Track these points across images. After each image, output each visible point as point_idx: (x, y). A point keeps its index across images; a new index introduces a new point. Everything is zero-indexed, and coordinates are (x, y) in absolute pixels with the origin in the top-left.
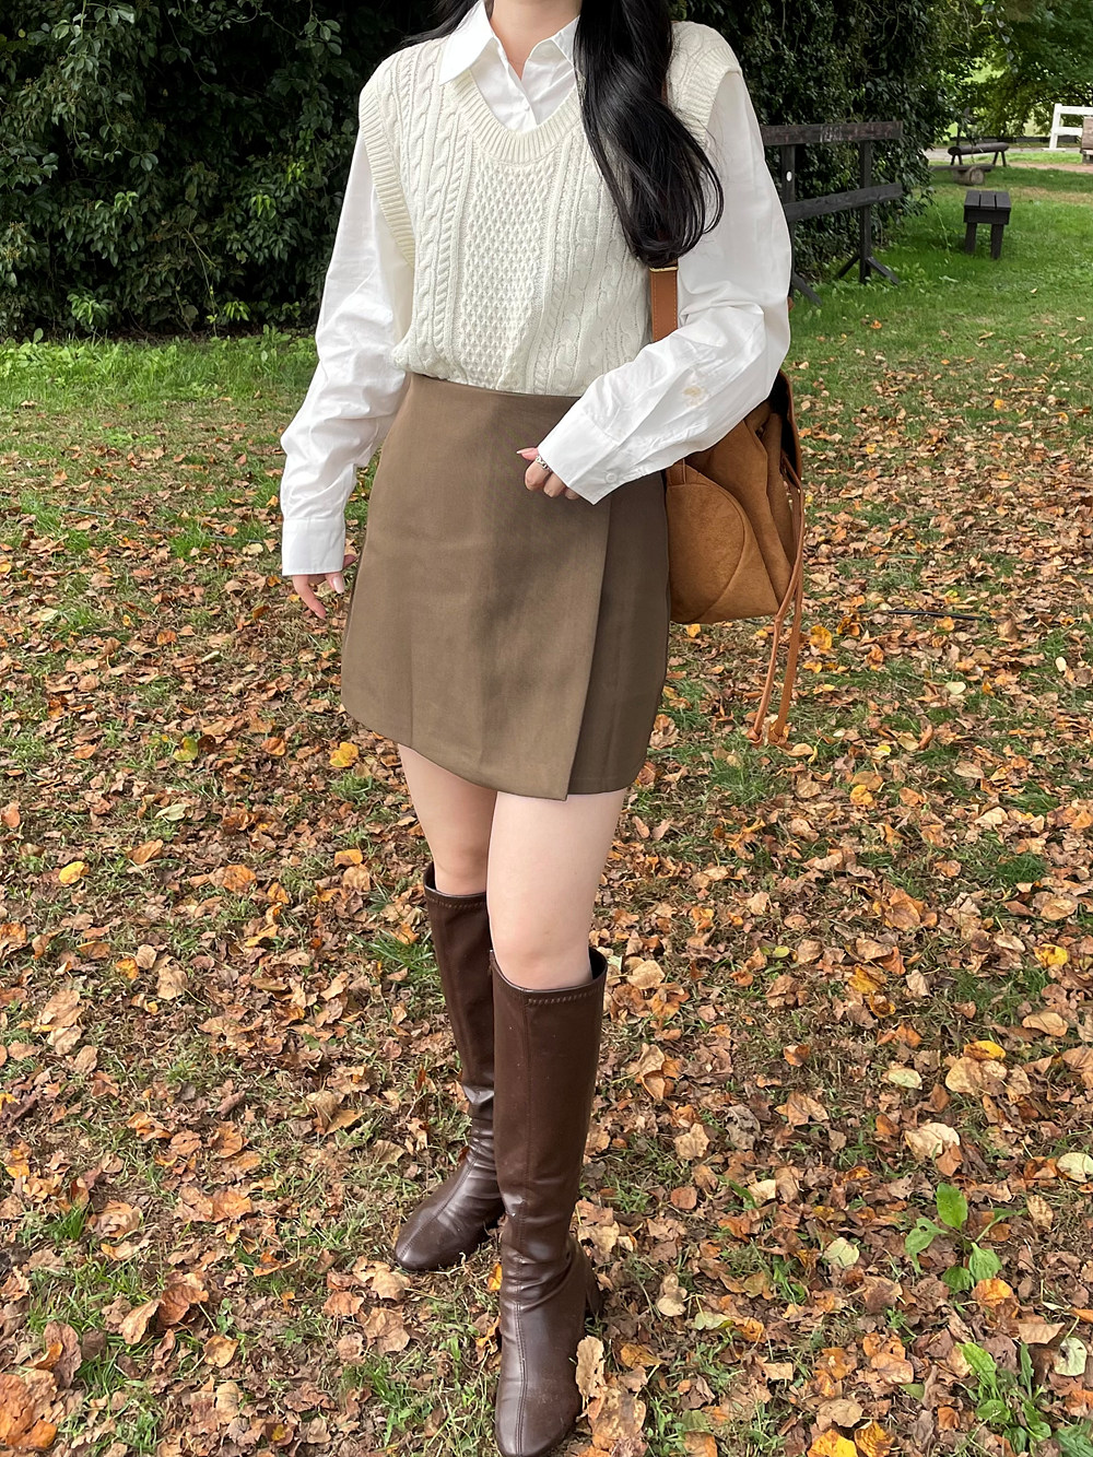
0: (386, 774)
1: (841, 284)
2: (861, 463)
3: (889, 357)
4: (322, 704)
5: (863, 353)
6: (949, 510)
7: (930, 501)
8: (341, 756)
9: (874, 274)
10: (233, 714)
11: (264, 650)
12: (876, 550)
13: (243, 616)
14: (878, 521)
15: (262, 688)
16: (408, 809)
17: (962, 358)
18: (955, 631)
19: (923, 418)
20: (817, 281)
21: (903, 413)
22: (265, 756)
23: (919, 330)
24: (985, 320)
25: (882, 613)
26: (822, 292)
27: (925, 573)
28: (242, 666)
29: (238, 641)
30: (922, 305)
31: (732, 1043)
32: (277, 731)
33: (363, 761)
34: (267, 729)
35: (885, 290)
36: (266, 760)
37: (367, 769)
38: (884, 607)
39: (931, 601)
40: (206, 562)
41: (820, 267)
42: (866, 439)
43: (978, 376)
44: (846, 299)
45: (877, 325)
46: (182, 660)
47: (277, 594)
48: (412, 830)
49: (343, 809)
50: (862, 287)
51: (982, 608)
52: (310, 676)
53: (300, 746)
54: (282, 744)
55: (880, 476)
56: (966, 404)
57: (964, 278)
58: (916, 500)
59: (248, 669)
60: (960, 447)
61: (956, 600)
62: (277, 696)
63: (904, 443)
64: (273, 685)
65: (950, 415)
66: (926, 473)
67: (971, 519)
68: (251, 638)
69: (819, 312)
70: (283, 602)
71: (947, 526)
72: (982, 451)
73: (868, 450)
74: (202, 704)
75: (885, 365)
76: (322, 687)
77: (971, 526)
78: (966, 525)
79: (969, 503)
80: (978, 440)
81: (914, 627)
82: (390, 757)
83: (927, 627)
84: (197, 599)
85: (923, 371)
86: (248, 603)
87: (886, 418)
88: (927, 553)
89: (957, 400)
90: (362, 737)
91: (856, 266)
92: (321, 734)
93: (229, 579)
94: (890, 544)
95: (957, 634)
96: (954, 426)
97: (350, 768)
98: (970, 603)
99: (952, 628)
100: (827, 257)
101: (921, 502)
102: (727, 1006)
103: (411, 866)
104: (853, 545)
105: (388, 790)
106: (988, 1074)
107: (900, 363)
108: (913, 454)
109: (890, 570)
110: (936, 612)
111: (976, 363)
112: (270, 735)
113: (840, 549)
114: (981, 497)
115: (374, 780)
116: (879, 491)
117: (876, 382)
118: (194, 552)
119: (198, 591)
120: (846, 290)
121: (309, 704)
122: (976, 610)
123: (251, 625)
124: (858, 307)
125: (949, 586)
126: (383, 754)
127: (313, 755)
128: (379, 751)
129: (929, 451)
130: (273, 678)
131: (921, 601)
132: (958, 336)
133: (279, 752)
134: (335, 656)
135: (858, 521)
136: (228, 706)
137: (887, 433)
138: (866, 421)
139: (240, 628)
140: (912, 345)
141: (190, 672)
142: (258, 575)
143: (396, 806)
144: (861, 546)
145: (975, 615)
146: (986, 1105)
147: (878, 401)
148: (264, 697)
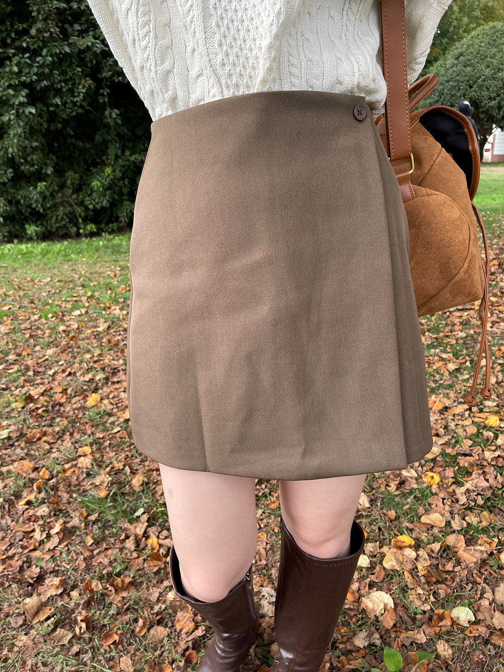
0: (112, 407)
8: (93, 399)
10: (47, 384)
11: (70, 355)
13: (64, 341)
15: (63, 371)
16: (118, 424)
22: (56, 402)
28: (57, 362)
29: (59, 351)
33: (102, 402)
34: (59, 389)
36: (56, 405)
37: (103, 406)
40: (53, 319)
46: (32, 361)
48: (118, 435)
49: (87, 426)
53: (74, 397)
54: (65, 397)
59: (61, 363)
62: (70, 374)
64: (69, 369)
70: (83, 333)
74: (35, 380)
76: (91, 369)
82: (116, 399)
84: (46, 335)
86: (68, 335)
90: (104, 390)
92: (85, 390)
93: (62, 326)
97: (95, 406)
103: (114, 454)
105: (110, 415)
106: (406, 556)
112: (60, 393)
115: (105, 411)
118: (50, 316)
119: (48, 331)
121: (83, 377)
123: (67, 344)
126: (113, 398)
127: (79, 400)
128: (111, 396)
130: (69, 366)
133: (63, 400)
136: (46, 380)
139: (62, 345)
141: (34, 366)
142: (75, 323)
143: (113, 423)
146: (406, 577)
148: (64, 375)
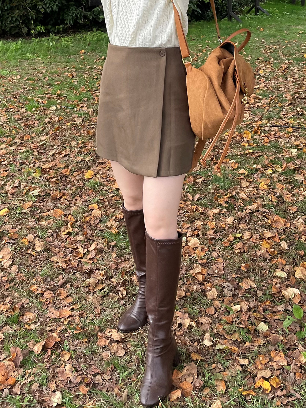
0: (103, 180)
1: (248, 15)
2: (258, 77)
3: (267, 41)
4: (80, 158)
5: (257, 39)
6: (290, 92)
7: (283, 89)
8: (88, 174)
9: (260, 12)
10: (51, 162)
11: (60, 141)
12: (265, 106)
13: (51, 130)
14: (265, 96)
15: (60, 153)
16: (112, 191)
17: (292, 40)
18: (293, 132)
19: (279, 61)
20: (240, 15)
21: (272, 60)
22: (63, 175)
23: (276, 31)
24: (300, 27)
25: (268, 127)
26: (242, 19)
27: (282, 113)
28: (53, 146)
29: (51, 138)
30: (277, 22)
31: (224, 264)
32: (66, 167)
33: (96, 176)
34: (63, 166)
35: (264, 17)
36: (64, 176)
37: (97, 179)
38: (268, 125)
39: (284, 122)
40: (38, 112)
41: (241, 10)
42: (260, 69)
43: (298, 46)
44: (251, 21)
45: (262, 29)
46: (33, 144)
47: (62, 123)
48: (113, 198)
49: (90, 192)
50: (256, 16)
51: (302, 124)
52: (76, 149)
53: (74, 172)
54: (69, 171)
55: (265, 81)
56: (294, 56)
57: (292, 13)
58: (278, 89)
59: (55, 147)
60: (292, 71)
61: (293, 122)
62: (65, 156)
63: (273, 70)
64: (64, 152)
65: (289, 60)
66: (281, 80)
67: (297, 95)
68: (55, 137)
69: (241, 25)
70: (65, 125)
71: (289, 97)
72: (300, 72)
73: (260, 72)
74: (41, 159)
75: (265, 43)
76: (80, 153)
77: (297, 97)
78: (296, 97)
79: (296, 89)
80: (299, 68)
81: (279, 131)
82: (104, 175)
83: (283, 131)
84: (36, 125)
85: (279, 45)
86: (53, 126)
87: (266, 61)
88: (282, 107)
89: (291, 55)
90: (95, 169)
91: (254, 9)
92: (81, 168)
93: (46, 118)
94: (269, 104)
95: (294, 133)
96: (290, 64)
97: (91, 178)
98: (298, 123)
99: (292, 131)
100: (243, 6)
101: (280, 89)
102: (221, 252)
103: (114, 210)
104: (257, 104)
105: (105, 185)
107: (271, 42)
108: (276, 73)
109: (270, 112)
110: (286, 126)
111: (297, 42)
112: (64, 168)
113: (252, 106)
114: (301, 88)
115: (100, 182)
116: (265, 86)
117: (262, 49)
118: (34, 109)
119: (36, 122)
120: (250, 17)
121: (76, 158)
122: (300, 125)
123: (54, 133)
124: (254, 23)
125: (291, 118)
126: (102, 174)
127: (79, 174)
128: (101, 173)
129: (282, 72)
130: (63, 150)
131: (281, 122)
132: (290, 33)
133: (68, 173)
134: (83, 143)
135: (258, 96)
136: (49, 159)
137: (267, 66)
138: (259, 62)
139: (51, 134)
140: (275, 36)
141: (36, 148)
142: (55, 117)
143: (108, 191)
144: (260, 104)
145: (300, 127)
147: (263, 56)
148: (61, 156)
